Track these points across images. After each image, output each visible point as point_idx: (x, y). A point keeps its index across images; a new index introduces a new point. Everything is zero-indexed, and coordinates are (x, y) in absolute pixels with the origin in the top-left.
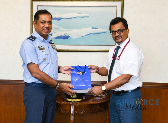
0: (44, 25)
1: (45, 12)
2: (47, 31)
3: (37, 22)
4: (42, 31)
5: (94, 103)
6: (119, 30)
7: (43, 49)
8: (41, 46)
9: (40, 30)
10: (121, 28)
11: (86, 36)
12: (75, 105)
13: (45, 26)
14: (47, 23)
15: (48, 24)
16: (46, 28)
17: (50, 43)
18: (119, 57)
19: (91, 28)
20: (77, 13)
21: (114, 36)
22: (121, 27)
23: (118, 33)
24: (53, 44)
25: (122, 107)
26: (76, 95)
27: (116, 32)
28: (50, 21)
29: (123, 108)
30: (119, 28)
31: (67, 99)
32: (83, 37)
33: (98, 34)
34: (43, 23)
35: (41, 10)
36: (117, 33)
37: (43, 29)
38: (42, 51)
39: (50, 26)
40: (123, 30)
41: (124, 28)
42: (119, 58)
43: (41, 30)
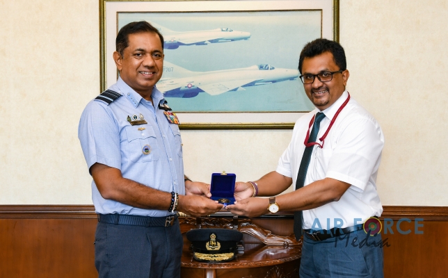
0: (141, 60)
1: (143, 27)
2: (149, 76)
3: (124, 55)
4: (137, 75)
5: (267, 262)
6: (322, 72)
7: (142, 122)
8: (135, 117)
9: (133, 73)
10: (329, 68)
11: (243, 88)
12: (216, 270)
13: (146, 64)
14: (149, 56)
15: (152, 58)
16: (147, 70)
17: (160, 108)
18: (322, 139)
19: (256, 67)
20: (220, 29)
21: (309, 86)
22: (329, 65)
23: (319, 79)
24: (170, 110)
25: (335, 273)
26: (219, 244)
27: (315, 76)
28: (157, 49)
29: (338, 274)
30: (322, 68)
31: (196, 254)
32: (235, 90)
33: (274, 82)
34: (138, 55)
35: (134, 23)
36: (316, 79)
37: (139, 70)
38: (139, 129)
39: (158, 62)
40: (332, 73)
41: (337, 69)
42: (321, 143)
43: (135, 73)
